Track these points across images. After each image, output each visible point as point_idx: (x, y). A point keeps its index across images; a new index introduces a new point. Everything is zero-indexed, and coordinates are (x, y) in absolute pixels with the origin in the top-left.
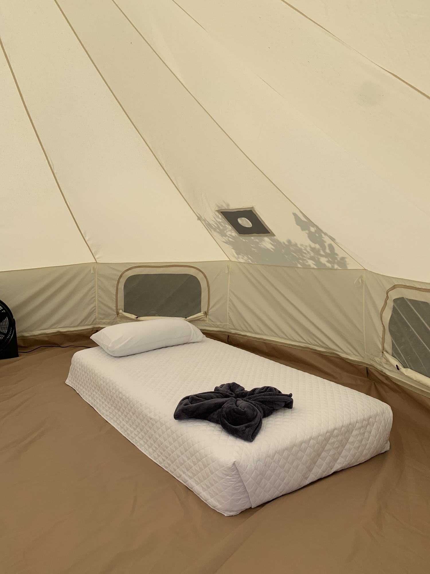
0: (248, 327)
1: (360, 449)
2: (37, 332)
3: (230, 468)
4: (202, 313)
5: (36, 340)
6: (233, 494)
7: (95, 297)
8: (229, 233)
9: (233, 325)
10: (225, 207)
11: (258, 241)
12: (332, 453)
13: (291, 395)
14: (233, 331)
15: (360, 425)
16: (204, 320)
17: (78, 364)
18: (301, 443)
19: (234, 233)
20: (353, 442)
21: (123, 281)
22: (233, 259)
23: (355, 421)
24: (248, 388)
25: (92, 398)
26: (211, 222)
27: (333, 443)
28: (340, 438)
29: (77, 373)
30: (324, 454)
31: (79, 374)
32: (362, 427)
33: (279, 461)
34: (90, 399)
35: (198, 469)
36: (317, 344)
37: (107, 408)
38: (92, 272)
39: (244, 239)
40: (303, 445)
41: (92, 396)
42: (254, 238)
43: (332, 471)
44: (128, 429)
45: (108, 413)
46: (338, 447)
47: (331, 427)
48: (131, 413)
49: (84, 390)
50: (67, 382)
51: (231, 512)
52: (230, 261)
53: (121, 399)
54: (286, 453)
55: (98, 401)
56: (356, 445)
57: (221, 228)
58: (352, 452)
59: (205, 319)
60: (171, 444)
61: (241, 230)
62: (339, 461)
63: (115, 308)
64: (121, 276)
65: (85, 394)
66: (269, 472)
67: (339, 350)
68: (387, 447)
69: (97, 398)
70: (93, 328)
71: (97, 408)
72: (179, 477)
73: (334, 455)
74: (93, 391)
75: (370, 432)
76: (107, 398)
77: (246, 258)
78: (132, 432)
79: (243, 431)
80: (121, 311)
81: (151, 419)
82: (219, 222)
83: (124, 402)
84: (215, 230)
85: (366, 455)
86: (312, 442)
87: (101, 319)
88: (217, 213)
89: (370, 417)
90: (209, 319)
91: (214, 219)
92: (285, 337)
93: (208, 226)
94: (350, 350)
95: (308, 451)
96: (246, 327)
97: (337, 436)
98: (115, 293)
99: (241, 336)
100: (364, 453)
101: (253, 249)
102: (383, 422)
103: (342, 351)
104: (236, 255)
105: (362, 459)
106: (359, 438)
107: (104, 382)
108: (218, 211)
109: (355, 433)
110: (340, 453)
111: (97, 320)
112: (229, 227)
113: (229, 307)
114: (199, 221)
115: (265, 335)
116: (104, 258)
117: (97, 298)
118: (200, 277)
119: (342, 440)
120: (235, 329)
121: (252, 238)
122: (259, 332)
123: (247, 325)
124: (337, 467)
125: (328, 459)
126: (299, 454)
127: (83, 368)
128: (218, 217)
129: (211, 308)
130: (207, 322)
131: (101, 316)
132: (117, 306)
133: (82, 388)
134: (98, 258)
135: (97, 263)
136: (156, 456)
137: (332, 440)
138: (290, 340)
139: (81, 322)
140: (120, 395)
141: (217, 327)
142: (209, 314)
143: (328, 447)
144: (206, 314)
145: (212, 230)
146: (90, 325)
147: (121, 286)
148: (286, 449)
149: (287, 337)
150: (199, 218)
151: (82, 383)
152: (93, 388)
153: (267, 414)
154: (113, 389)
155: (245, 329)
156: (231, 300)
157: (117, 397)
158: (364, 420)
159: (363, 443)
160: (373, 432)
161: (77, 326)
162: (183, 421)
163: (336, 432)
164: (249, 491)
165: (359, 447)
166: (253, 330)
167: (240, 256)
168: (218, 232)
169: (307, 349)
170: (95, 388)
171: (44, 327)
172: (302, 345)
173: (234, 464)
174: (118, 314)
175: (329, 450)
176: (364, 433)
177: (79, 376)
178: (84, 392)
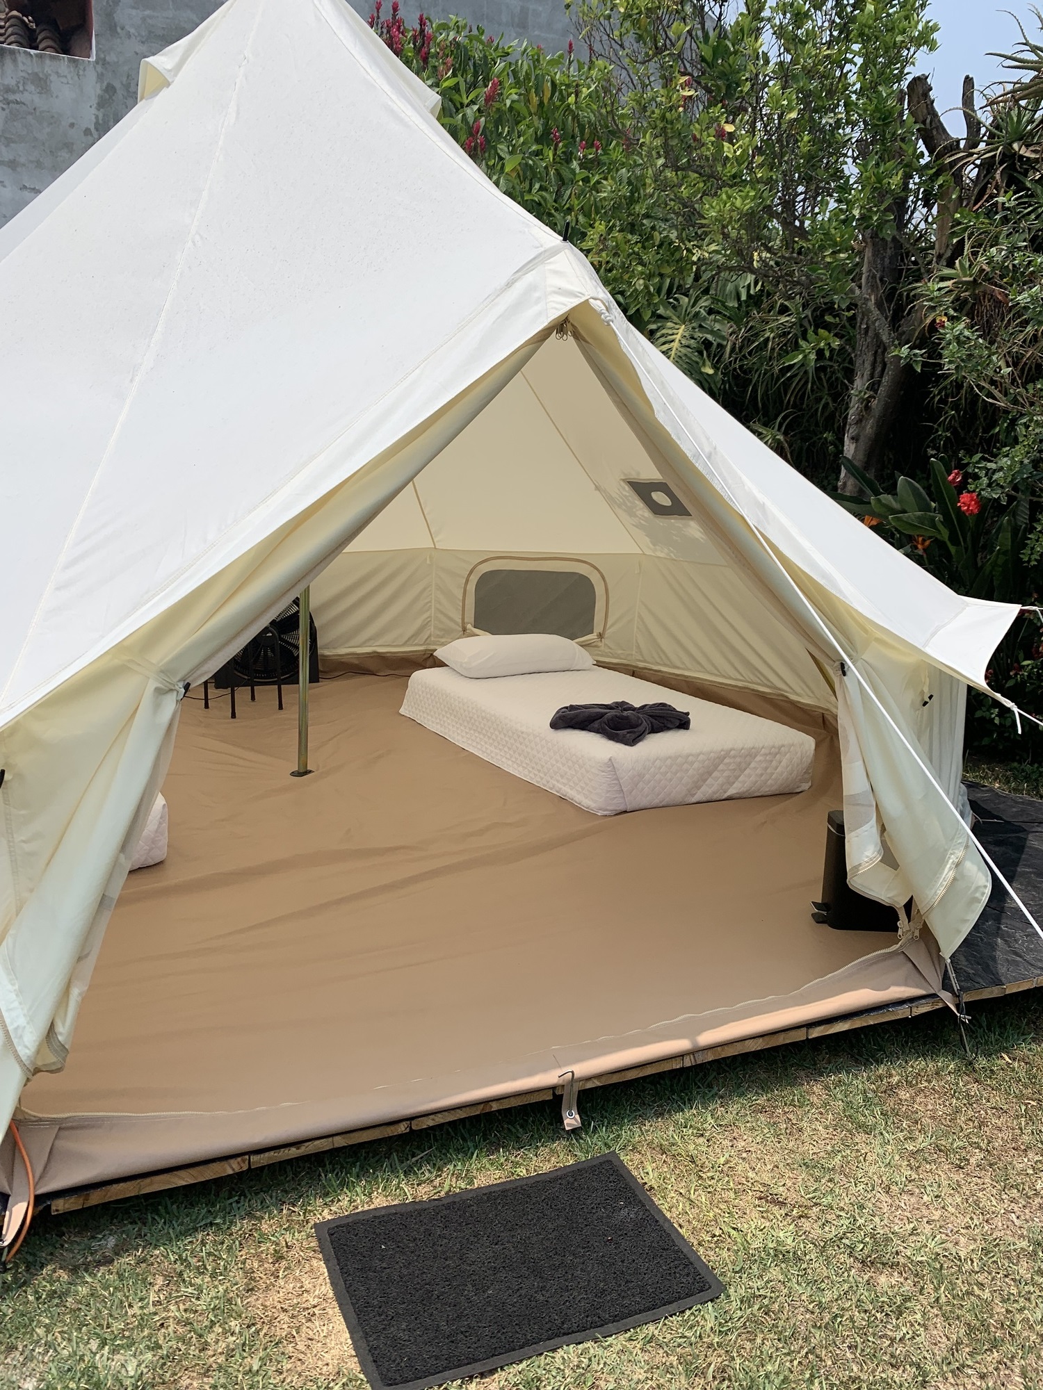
0: (663, 657)
1: (763, 778)
2: (343, 651)
3: (606, 764)
4: (595, 634)
5: (342, 663)
6: (608, 791)
7: (430, 602)
8: (639, 513)
9: (642, 655)
10: (634, 476)
11: (681, 526)
12: (726, 774)
13: (687, 714)
14: (641, 665)
15: (767, 751)
16: (596, 646)
17: (420, 687)
18: (688, 756)
19: (647, 513)
20: (755, 768)
21: (474, 579)
22: (648, 552)
23: (761, 746)
24: (637, 705)
25: (441, 726)
26: (614, 495)
27: (729, 764)
28: (738, 760)
29: (417, 697)
30: (715, 774)
31: (422, 698)
32: (770, 753)
33: (660, 768)
34: (439, 726)
35: (574, 773)
36: (759, 681)
37: (464, 734)
38: (428, 562)
39: (662, 522)
40: (690, 758)
41: (442, 722)
42: (675, 522)
43: (725, 796)
44: (492, 752)
45: (465, 740)
46: (734, 770)
47: (728, 746)
48: (497, 733)
49: (429, 717)
50: (402, 711)
51: (605, 811)
52: (644, 554)
53: (483, 718)
54: (669, 762)
55: (450, 727)
56: (759, 771)
57: (629, 504)
58: (753, 778)
59: (599, 644)
60: (544, 754)
61: (657, 509)
62: (735, 785)
63: (460, 621)
64: (471, 572)
65: (430, 723)
66: (647, 777)
67: (788, 689)
68: (805, 786)
69: (449, 724)
70: (426, 650)
71: (450, 736)
72: (551, 789)
73: (729, 777)
74: (443, 716)
75: (780, 762)
76: (464, 721)
77: (666, 550)
78: (497, 754)
79: (624, 736)
80: (469, 626)
81: (522, 733)
82: (625, 496)
83: (488, 721)
84: (619, 506)
85: (771, 786)
86: (701, 757)
87: (438, 636)
88: (622, 483)
89: (783, 746)
90: (605, 645)
91: (618, 492)
92: (716, 672)
93: (610, 500)
94: (803, 689)
95: (696, 765)
96: (660, 657)
97: (734, 757)
98: (461, 598)
99: (651, 672)
100: (769, 782)
101: (674, 537)
102: (799, 754)
103: (791, 691)
104: (651, 546)
105: (766, 790)
106: (764, 765)
107: (459, 702)
108: (623, 480)
109: (758, 758)
110: (737, 778)
111: (433, 639)
112: (640, 504)
113: (638, 628)
114: (598, 492)
115: (688, 669)
116: (446, 542)
117: (433, 604)
118: (595, 578)
119: (740, 763)
120: (645, 661)
121: (673, 521)
122: (679, 664)
123: (662, 655)
124: (732, 791)
125: (721, 780)
126: (685, 766)
127: (428, 690)
128: (624, 489)
129: (612, 626)
130: (602, 648)
131: (438, 633)
132: (463, 619)
133: (425, 715)
134: (438, 541)
135: (435, 548)
136: (527, 773)
137: (726, 761)
138: (724, 677)
139: (409, 639)
140: (483, 714)
141: (616, 658)
142: (606, 636)
143: (721, 767)
144: (601, 636)
145: (616, 507)
146: (421, 645)
147: (472, 587)
148: (670, 757)
149: (718, 671)
150: (597, 488)
151: (426, 709)
152: (444, 713)
153: (655, 730)
154: (473, 708)
155: (659, 660)
156: (640, 616)
157: (478, 717)
158: (774, 747)
159: (769, 771)
160: (784, 763)
161: (404, 644)
162: (559, 731)
163: (732, 753)
164: (625, 789)
165: (762, 775)
166: (670, 661)
167: (657, 547)
168: (625, 511)
169: (746, 690)
170: (446, 712)
171: (352, 643)
172: (740, 684)
173: (610, 759)
174: (464, 630)
175: (723, 771)
176: (771, 761)
177: (421, 701)
178: (428, 720)
